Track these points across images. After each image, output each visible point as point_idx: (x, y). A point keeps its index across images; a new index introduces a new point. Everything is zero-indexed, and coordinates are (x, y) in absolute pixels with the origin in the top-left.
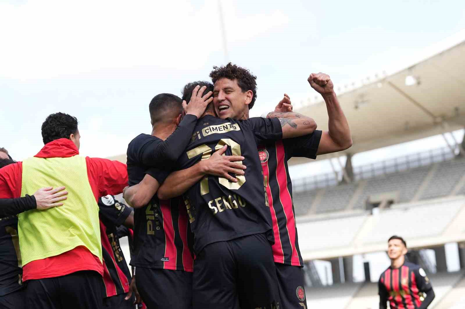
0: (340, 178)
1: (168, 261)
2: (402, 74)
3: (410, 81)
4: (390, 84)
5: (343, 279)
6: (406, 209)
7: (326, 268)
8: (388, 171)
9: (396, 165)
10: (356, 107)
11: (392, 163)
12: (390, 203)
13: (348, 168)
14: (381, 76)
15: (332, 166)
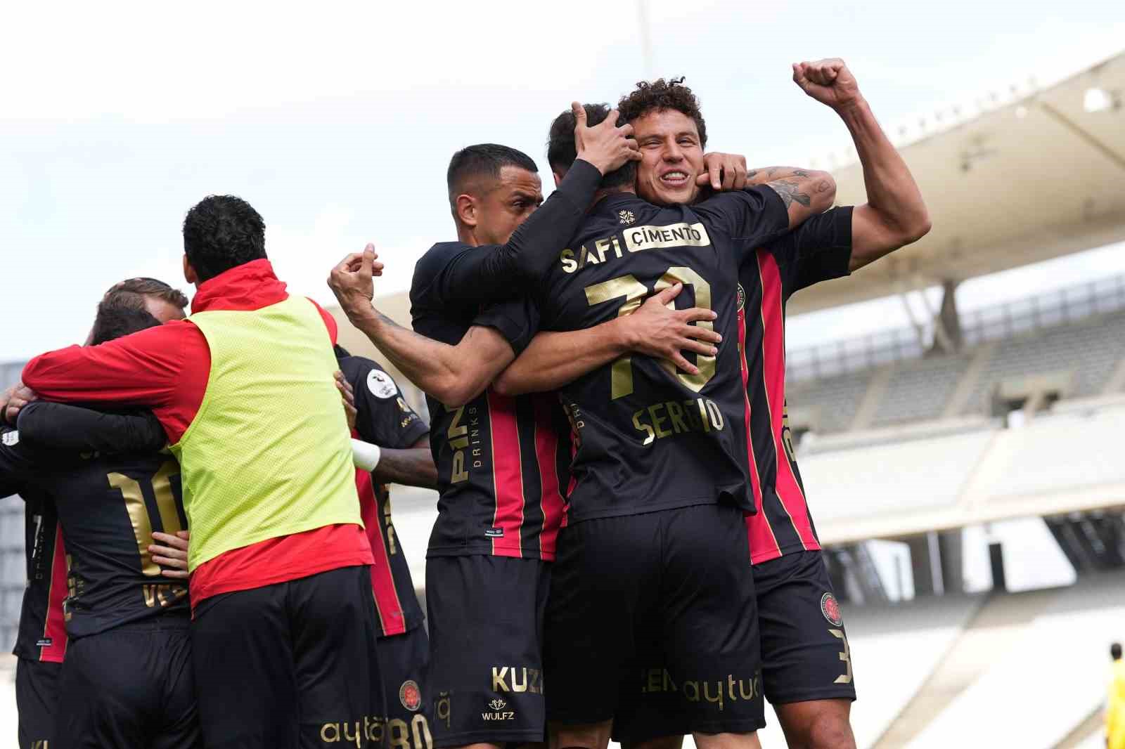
0: (928, 340)
1: (502, 535)
2: (1075, 84)
3: (1096, 100)
4: (1047, 108)
5: (938, 585)
6: (1090, 413)
7: (897, 560)
8: (1046, 320)
9: (1065, 307)
10: (965, 167)
11: (1055, 301)
12: (1052, 398)
13: (948, 316)
14: (1025, 90)
15: (909, 310)
